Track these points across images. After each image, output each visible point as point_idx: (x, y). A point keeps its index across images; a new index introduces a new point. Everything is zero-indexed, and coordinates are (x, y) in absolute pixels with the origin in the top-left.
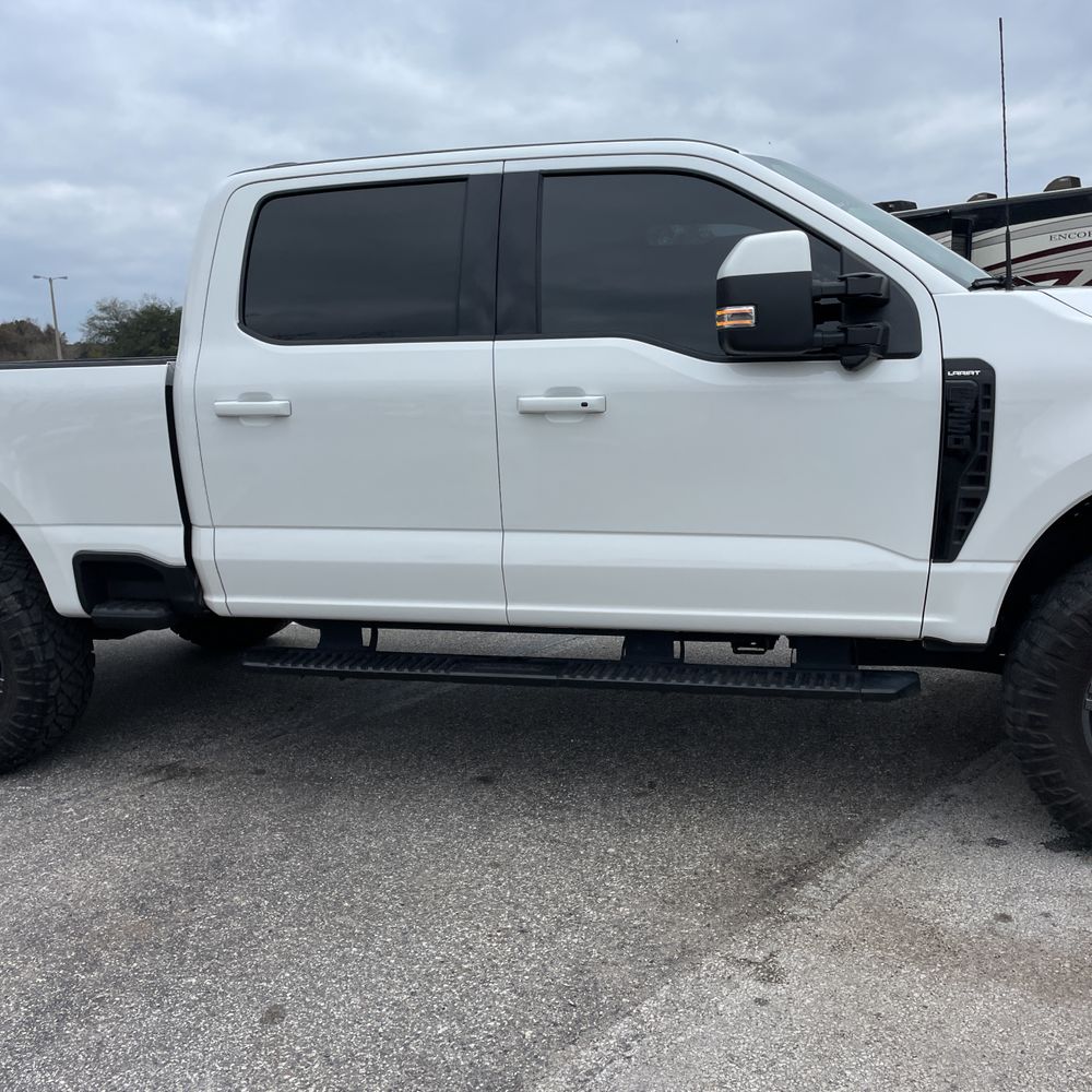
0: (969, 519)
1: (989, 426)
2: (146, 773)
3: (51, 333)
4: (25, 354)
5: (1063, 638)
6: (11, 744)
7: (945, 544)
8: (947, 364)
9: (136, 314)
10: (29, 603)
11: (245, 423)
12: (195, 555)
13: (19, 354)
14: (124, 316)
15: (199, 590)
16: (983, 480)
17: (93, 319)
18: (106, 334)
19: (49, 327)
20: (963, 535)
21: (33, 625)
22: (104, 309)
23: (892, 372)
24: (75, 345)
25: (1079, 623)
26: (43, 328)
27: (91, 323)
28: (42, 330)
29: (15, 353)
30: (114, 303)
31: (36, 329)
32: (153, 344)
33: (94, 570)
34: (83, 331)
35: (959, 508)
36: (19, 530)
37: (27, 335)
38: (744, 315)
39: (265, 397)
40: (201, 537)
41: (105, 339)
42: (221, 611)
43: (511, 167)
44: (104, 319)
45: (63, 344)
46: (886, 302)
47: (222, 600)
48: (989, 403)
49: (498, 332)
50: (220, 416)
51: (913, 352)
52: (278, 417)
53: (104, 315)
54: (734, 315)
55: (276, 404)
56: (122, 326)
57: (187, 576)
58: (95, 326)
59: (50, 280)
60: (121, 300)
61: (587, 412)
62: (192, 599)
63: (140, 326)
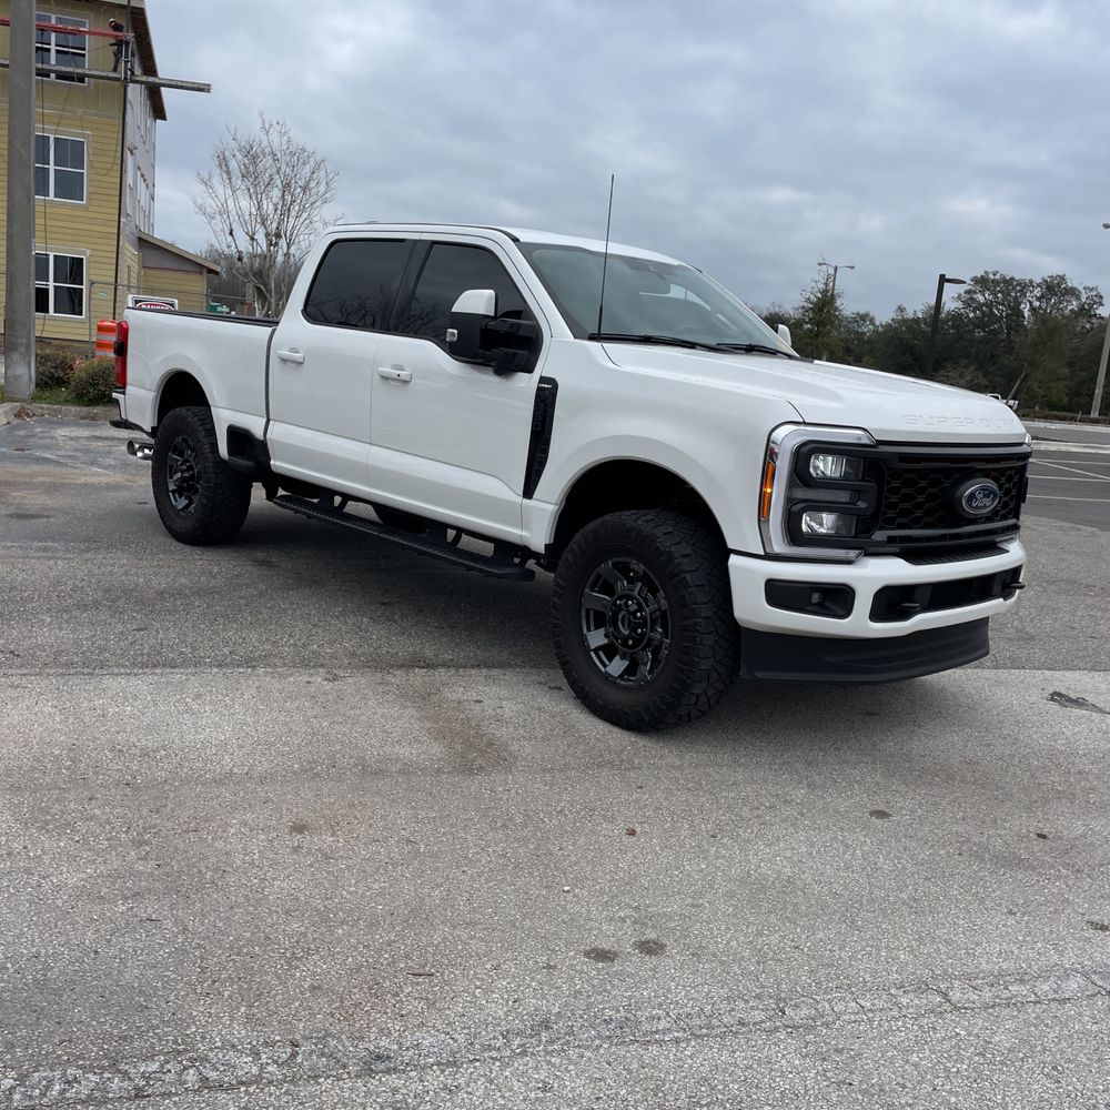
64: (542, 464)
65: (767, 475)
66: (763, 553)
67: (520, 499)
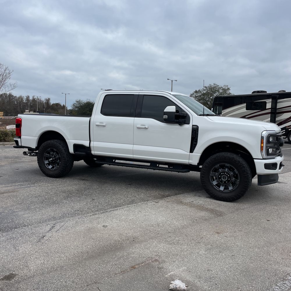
0: (195, 147)
1: (198, 134)
2: (80, 179)
3: (64, 107)
4: (57, 111)
5: (206, 165)
6: (61, 172)
7: (192, 151)
8: (193, 126)
9: (85, 103)
10: (66, 151)
11: (99, 126)
12: (91, 145)
13: (56, 111)
14: (82, 104)
15: (91, 151)
16: (197, 142)
17: (74, 104)
18: (77, 108)
19: (64, 105)
20: (194, 149)
21: (66, 154)
22: (77, 102)
23: (186, 126)
24: (69, 110)
25: (209, 163)
26: (62, 105)
27: (74, 105)
28: (62, 106)
29: (55, 111)
30: (80, 101)
31: (61, 105)
32: (88, 111)
33: (76, 146)
34: (71, 107)
35: (193, 145)
36: (66, 140)
37: (58, 107)
38: (166, 117)
39: (103, 123)
40: (92, 143)
41: (76, 109)
42: (93, 154)
43: (140, 94)
44: (77, 104)
45: (67, 109)
46: (186, 116)
47: (94, 152)
48: (198, 131)
49: (135, 116)
50: (96, 125)
51: (189, 124)
52: (104, 126)
53: (77, 103)
54: (165, 117)
55: (104, 124)
56: (81, 106)
57: (89, 148)
58: (74, 106)
59: (66, 94)
60: (81, 100)
61: (146, 128)
62: (89, 152)
63: (85, 107)
64: (196, 145)
65: (262, 142)
66: (262, 158)
67: (189, 153)
